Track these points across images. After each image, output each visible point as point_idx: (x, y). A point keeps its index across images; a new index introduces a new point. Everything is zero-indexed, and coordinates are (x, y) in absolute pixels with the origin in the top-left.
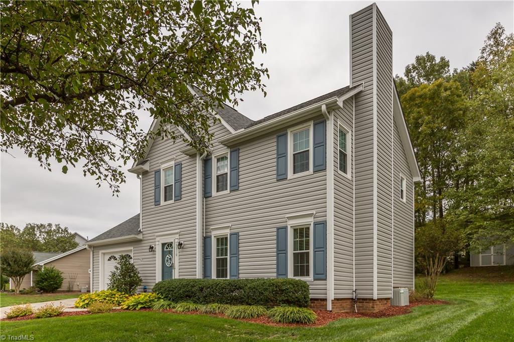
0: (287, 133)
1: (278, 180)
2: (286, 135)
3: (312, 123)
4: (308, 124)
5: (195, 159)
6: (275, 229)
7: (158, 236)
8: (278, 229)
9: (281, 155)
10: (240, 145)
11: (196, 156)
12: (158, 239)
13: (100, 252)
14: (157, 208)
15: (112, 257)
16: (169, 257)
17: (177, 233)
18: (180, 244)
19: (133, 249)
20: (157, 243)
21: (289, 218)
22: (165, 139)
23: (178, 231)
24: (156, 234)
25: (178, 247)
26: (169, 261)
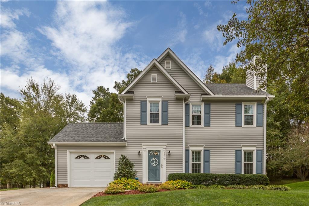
0: (242, 104)
1: (236, 126)
2: (241, 104)
3: (256, 103)
4: (254, 103)
5: (181, 104)
6: (234, 151)
7: (143, 145)
8: (236, 151)
9: (238, 114)
10: (211, 102)
11: (182, 101)
12: (144, 147)
13: (68, 151)
14: (143, 126)
15: (81, 156)
16: (154, 160)
17: (165, 145)
18: (169, 152)
19: (114, 151)
20: (144, 150)
21: (243, 146)
22: (152, 82)
23: (166, 144)
24: (142, 144)
25: (165, 154)
26: (155, 162)
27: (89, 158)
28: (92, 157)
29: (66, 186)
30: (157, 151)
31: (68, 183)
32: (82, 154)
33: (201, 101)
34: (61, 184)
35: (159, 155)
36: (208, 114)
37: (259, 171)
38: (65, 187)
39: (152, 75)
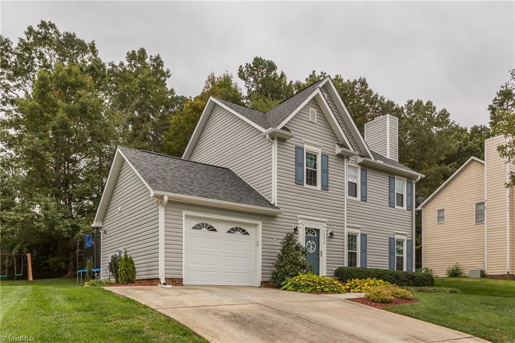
0: (395, 178)
1: (390, 206)
3: (405, 180)
5: (342, 163)
6: (388, 238)
7: (300, 218)
8: (390, 239)
9: (391, 190)
10: (367, 168)
11: (344, 159)
12: (299, 221)
13: (184, 213)
14: (299, 187)
15: (203, 224)
16: (311, 243)
17: (325, 222)
18: (331, 234)
19: (260, 223)
20: (301, 226)
21: (397, 233)
22: (310, 120)
23: (326, 220)
24: (298, 216)
25: (326, 236)
26: (311, 247)
27: (216, 231)
28: (222, 229)
29: (177, 282)
30: (315, 229)
31: (183, 277)
32: (205, 222)
33: (357, 164)
34: (169, 279)
35: (316, 236)
36: (364, 183)
37: (409, 269)
38: (177, 284)
39: (310, 109)
